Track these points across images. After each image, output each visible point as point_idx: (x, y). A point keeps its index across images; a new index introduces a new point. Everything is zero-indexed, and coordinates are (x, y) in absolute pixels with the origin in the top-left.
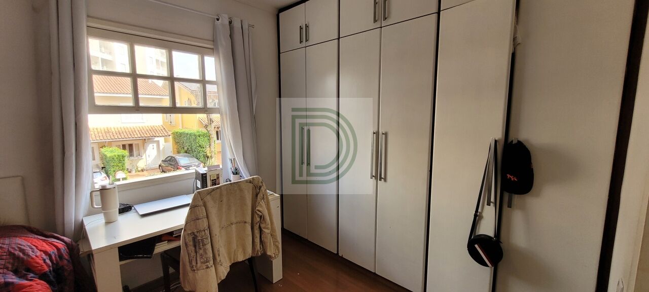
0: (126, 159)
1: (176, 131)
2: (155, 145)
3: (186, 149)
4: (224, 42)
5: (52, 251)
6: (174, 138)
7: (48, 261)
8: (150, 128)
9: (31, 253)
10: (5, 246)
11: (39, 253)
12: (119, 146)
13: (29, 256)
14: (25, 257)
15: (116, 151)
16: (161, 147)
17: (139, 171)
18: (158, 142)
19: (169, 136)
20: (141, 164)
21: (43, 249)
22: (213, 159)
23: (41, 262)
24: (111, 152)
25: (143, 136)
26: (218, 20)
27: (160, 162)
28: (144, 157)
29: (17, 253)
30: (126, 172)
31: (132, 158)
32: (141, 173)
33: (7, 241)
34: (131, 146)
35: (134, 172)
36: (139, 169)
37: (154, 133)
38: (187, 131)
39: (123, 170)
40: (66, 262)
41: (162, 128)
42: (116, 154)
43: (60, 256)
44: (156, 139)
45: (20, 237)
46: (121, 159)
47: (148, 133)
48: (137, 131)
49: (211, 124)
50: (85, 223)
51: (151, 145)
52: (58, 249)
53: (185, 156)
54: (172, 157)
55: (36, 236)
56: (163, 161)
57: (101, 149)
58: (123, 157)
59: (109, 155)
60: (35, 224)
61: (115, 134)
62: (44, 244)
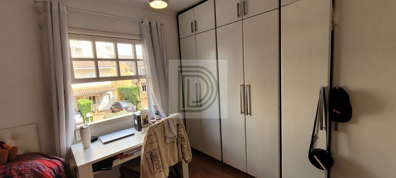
0: (92, 105)
1: (119, 87)
2: (108, 96)
3: (125, 97)
4: (147, 35)
5: (55, 167)
6: (118, 92)
7: (53, 173)
8: (104, 86)
9: (43, 169)
10: (29, 166)
11: (47, 169)
12: (87, 98)
13: (42, 171)
14: (40, 172)
15: (86, 101)
16: (111, 97)
17: (99, 112)
18: (109, 94)
19: (115, 90)
20: (100, 108)
21: (50, 166)
22: (141, 103)
23: (49, 174)
24: (83, 101)
25: (100, 91)
26: (142, 22)
27: (111, 106)
28: (101, 103)
29: (36, 169)
30: (92, 113)
31: (95, 104)
32: (100, 113)
33: (30, 162)
34: (94, 97)
35: (96, 113)
36: (99, 111)
37: (107, 89)
38: (125, 87)
39: (90, 112)
40: (62, 173)
41: (111, 86)
42: (86, 102)
43: (60, 170)
44: (108, 93)
45: (37, 160)
46: (89, 105)
47: (103, 89)
48: (97, 89)
49: (139, 82)
50: (72, 149)
51: (105, 97)
52: (58, 166)
53: (125, 102)
54: (118, 103)
55: (45, 158)
56: (112, 105)
57: (77, 100)
58: (90, 104)
59: (82, 103)
60: (44, 151)
61: (85, 91)
62: (51, 164)
